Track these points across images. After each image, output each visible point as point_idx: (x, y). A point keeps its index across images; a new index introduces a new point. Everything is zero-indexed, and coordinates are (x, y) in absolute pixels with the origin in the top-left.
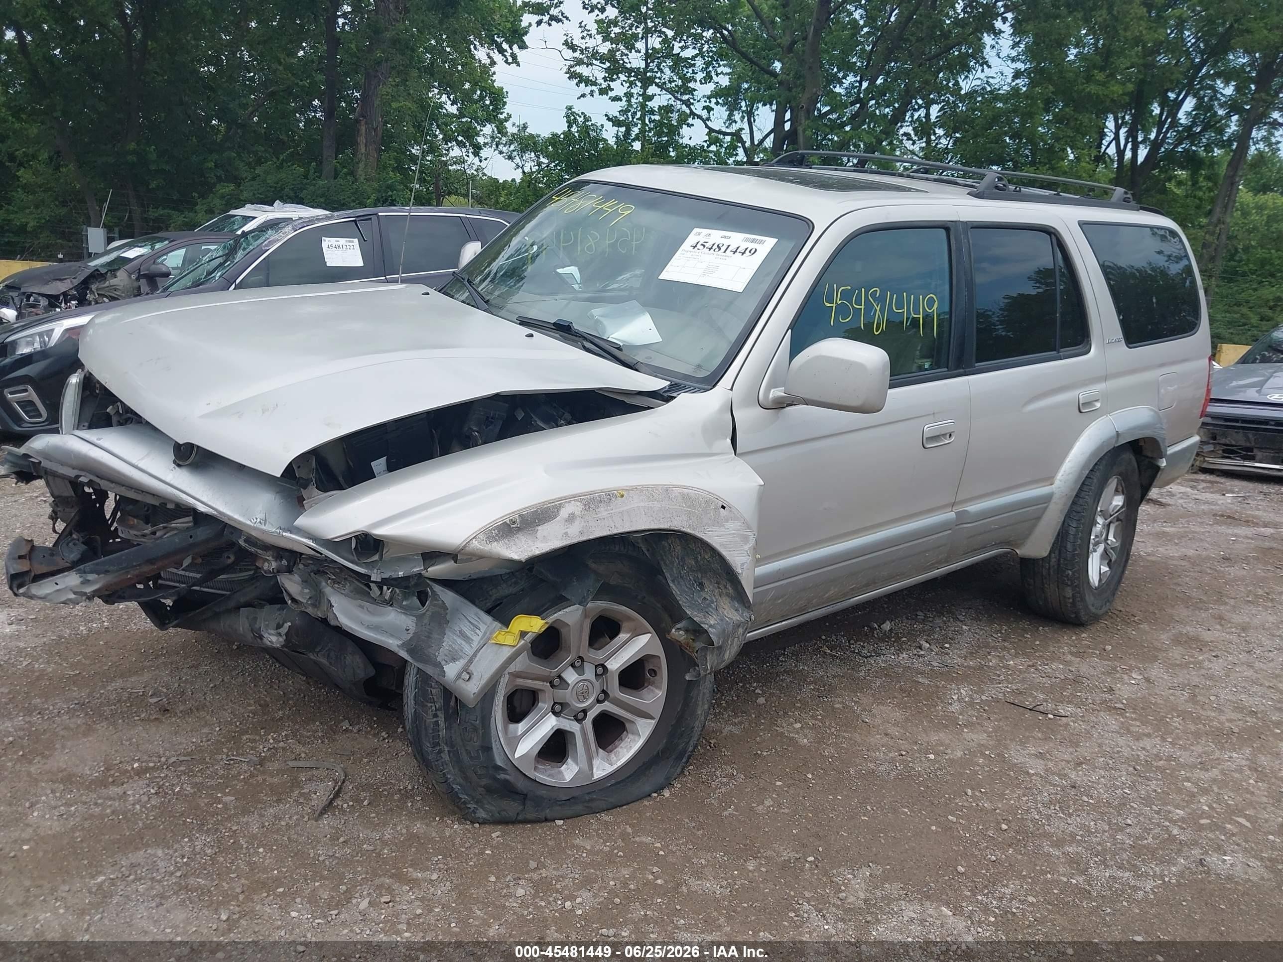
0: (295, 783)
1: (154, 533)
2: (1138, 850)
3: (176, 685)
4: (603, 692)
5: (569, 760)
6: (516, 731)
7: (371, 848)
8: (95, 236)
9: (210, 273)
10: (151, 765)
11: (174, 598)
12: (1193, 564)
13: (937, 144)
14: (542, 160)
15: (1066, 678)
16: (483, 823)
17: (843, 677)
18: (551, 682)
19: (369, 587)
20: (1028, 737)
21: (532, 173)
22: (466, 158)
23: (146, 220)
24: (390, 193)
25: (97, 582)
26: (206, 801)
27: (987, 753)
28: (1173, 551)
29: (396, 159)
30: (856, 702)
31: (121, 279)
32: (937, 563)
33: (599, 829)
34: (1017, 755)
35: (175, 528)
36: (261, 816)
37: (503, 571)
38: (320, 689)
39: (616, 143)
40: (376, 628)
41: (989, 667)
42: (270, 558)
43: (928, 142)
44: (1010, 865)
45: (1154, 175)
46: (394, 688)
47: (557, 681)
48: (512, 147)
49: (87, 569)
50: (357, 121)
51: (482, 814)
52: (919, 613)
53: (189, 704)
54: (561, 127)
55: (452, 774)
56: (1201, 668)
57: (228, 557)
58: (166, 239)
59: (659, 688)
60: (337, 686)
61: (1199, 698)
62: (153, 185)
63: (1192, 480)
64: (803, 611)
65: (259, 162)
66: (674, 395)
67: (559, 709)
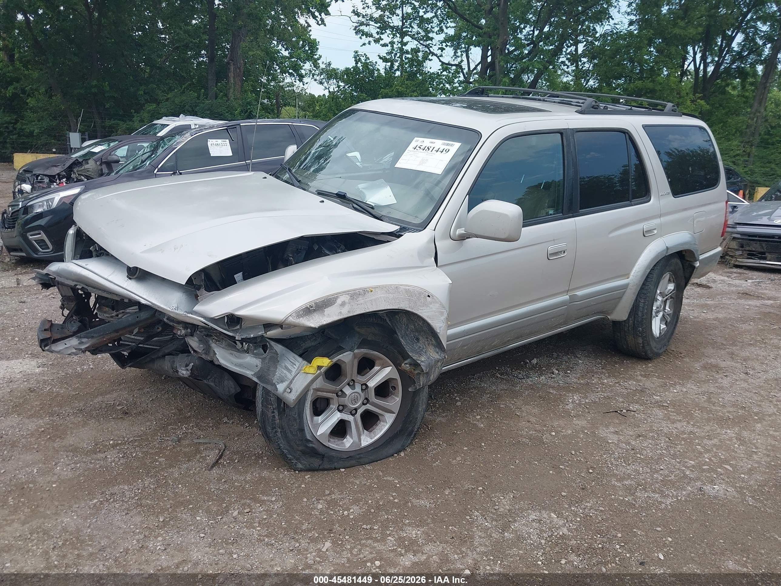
0: (198, 451)
1: (117, 315)
2: (665, 482)
3: (131, 399)
4: (366, 399)
5: (348, 437)
6: (318, 421)
7: (240, 484)
8: (74, 138)
9: (143, 162)
10: (120, 442)
11: (129, 351)
12: (721, 323)
13: (583, 67)
14: (341, 84)
15: (637, 389)
16: (301, 470)
17: (506, 390)
18: (337, 394)
19: (236, 343)
20: (610, 422)
21: (334, 92)
22: (295, 83)
23: (104, 127)
24: (249, 107)
25: (87, 343)
26: (150, 461)
27: (586, 431)
28: (710, 316)
29: (252, 85)
30: (512, 404)
31: (91, 165)
32: (559, 324)
33: (364, 473)
34: (603, 432)
35: (129, 313)
36: (179, 468)
37: (308, 333)
38: (211, 400)
39: (385, 73)
40: (240, 365)
41: (592, 383)
42: (181, 328)
43: (577, 66)
44: (592, 491)
45: (718, 83)
46: (251, 398)
47: (340, 393)
48: (322, 77)
49: (82, 336)
50: (228, 63)
51: (300, 466)
52: (554, 354)
53: (139, 409)
54: (351, 64)
55: (283, 444)
56: (716, 382)
57: (158, 328)
58: (117, 141)
59: (398, 397)
60: (219, 398)
61: (713, 399)
62: (107, 106)
63: (728, 272)
64: (479, 353)
65: (171, 89)
66: (402, 234)
67: (342, 408)
